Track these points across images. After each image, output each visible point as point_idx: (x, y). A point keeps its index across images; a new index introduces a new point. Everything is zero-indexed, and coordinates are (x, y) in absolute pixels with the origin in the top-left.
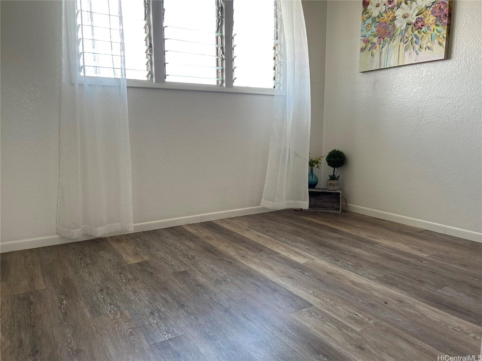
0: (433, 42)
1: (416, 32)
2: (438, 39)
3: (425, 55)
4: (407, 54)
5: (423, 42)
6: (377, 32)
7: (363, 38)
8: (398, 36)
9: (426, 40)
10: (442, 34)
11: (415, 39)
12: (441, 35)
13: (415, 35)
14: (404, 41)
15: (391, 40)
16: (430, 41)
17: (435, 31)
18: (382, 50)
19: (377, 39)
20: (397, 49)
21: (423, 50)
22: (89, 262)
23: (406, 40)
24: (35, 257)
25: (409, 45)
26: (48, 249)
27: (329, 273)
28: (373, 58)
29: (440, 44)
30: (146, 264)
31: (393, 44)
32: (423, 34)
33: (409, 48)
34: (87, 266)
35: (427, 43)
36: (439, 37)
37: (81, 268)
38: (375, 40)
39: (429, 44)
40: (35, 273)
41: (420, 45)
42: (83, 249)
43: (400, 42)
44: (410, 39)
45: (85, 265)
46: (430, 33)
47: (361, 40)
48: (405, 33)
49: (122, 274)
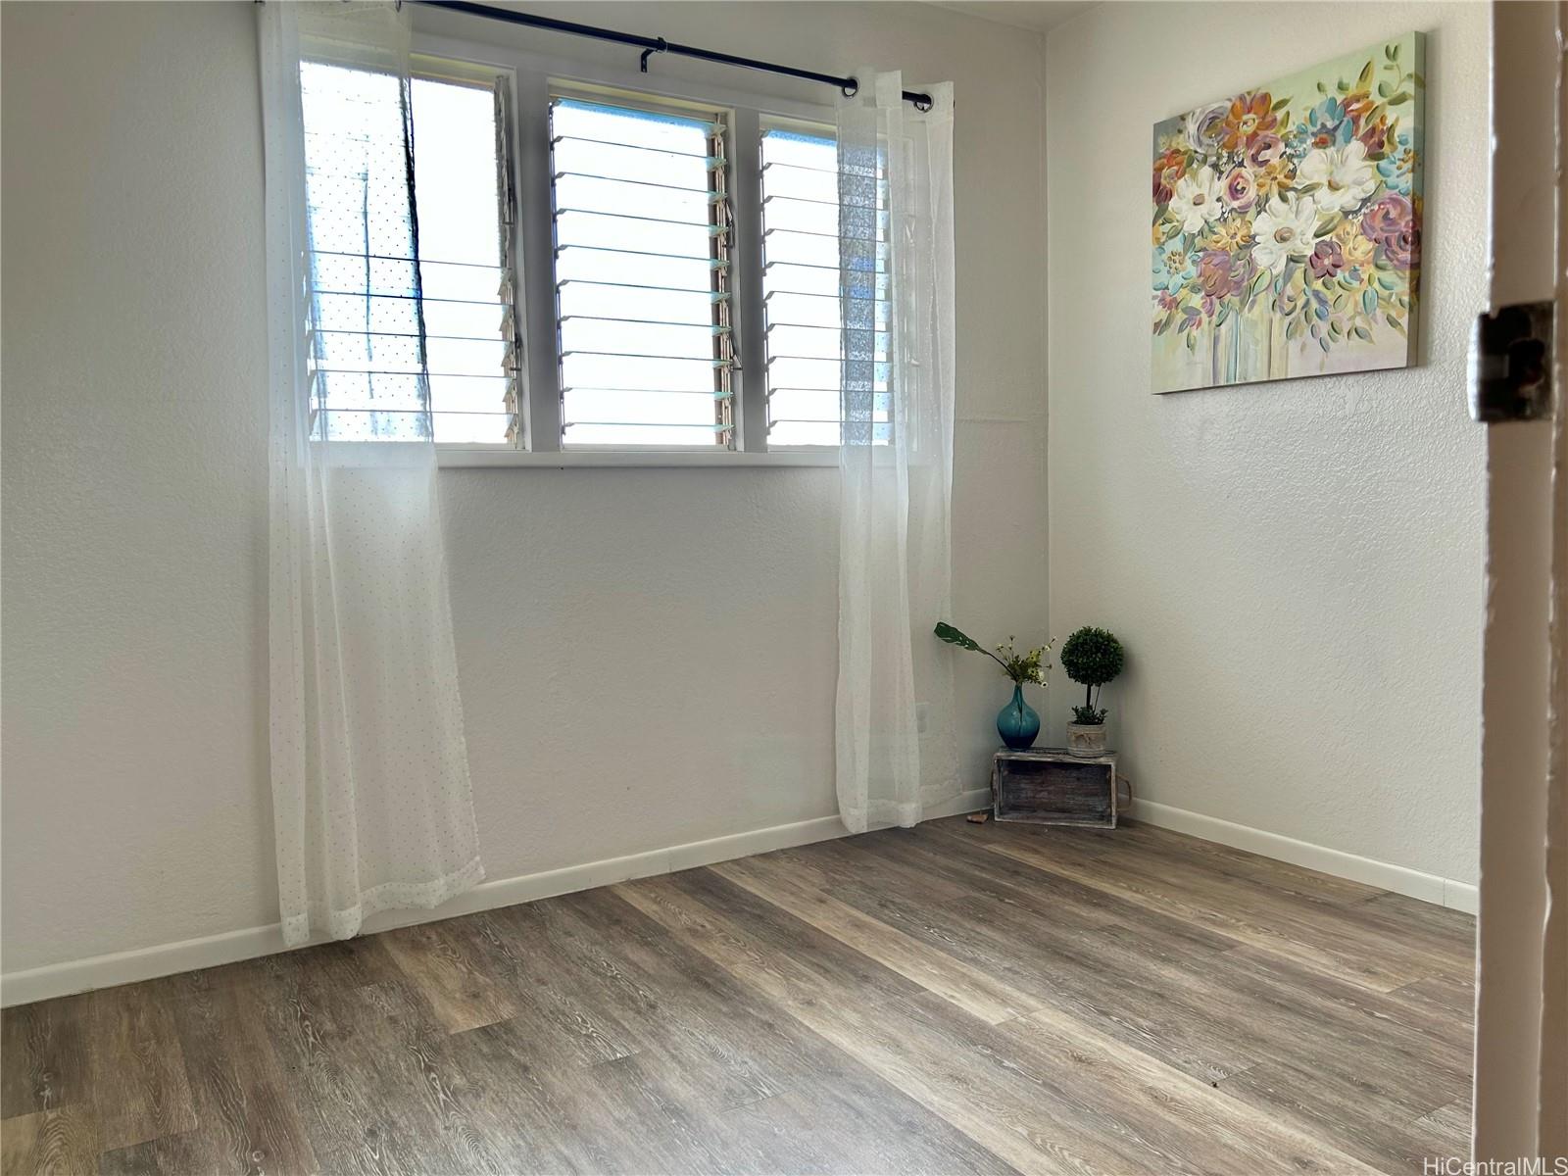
0: (1371, 315)
1: (1318, 285)
2: (1385, 308)
3: (1347, 353)
4: (1294, 346)
5: (1340, 314)
6: (1202, 279)
7: (1159, 293)
8: (1264, 293)
9: (1350, 310)
10: (1396, 294)
11: (1314, 305)
12: (1394, 297)
13: (1316, 294)
14: (1282, 309)
15: (1243, 303)
16: (1360, 314)
17: (1376, 285)
18: (1219, 330)
19: (1202, 298)
20: (1264, 331)
21: (1342, 338)
22: (329, 1026)
23: (1288, 306)
24: (162, 1011)
25: (1298, 323)
26: (201, 981)
27: (1080, 1060)
28: (1193, 353)
29: (1392, 322)
30: (506, 1034)
31: (1250, 315)
32: (1340, 291)
33: (1299, 332)
34: (324, 1043)
35: (1352, 318)
36: (1389, 302)
37: (305, 1050)
38: (1196, 301)
39: (1359, 322)
40: (166, 1071)
41: (1332, 324)
42: (310, 979)
43: (1272, 312)
44: (1300, 303)
45: (317, 1040)
46: (1359, 290)
47: (1154, 298)
48: (1285, 285)
49: (434, 1071)
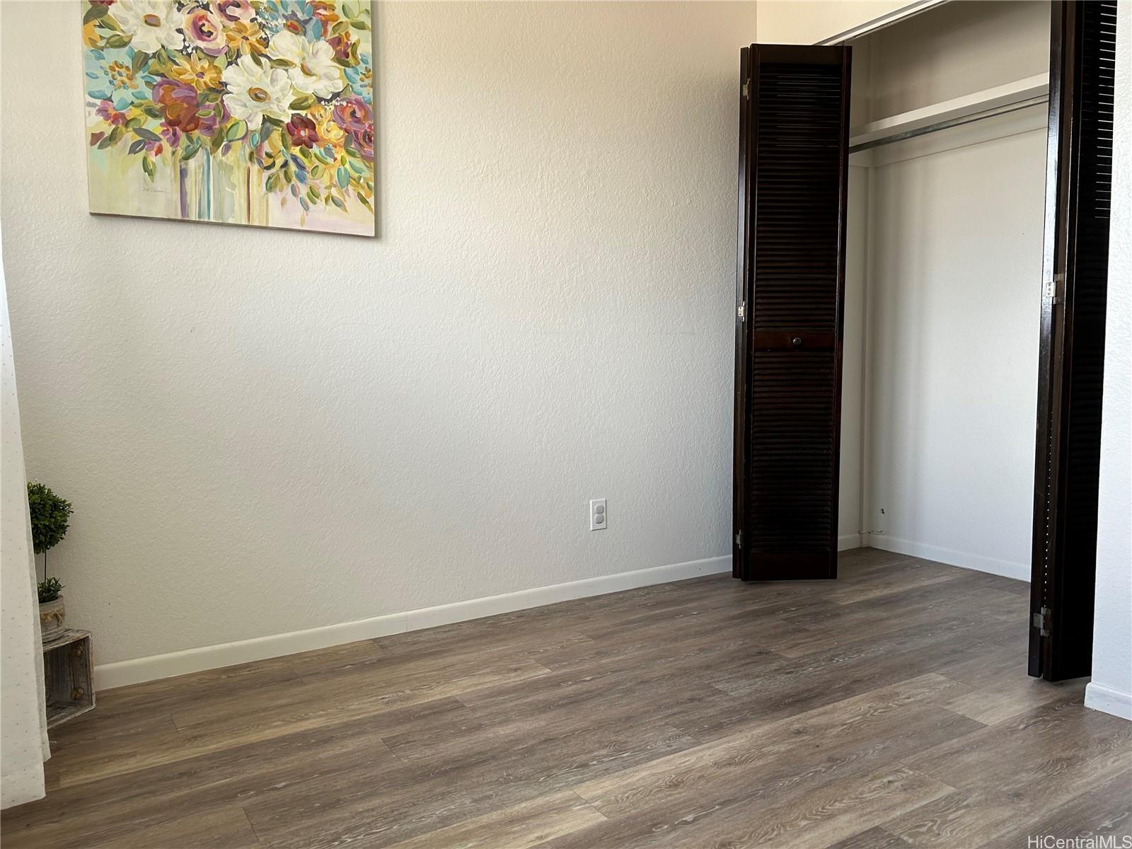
0: (344, 189)
1: (296, 151)
2: (356, 187)
3: (323, 215)
4: (274, 199)
5: (317, 181)
6: (160, 105)
7: (98, 102)
8: (240, 141)
9: (326, 180)
10: (365, 179)
11: (293, 167)
12: (362, 179)
16: (335, 186)
17: (347, 166)
18: (186, 164)
19: (162, 125)
20: (241, 178)
21: (321, 203)
28: (153, 181)
29: (364, 201)
31: (224, 159)
32: (317, 163)
35: (328, 188)
38: (155, 126)
39: (334, 192)
41: (310, 187)
43: (249, 163)
44: (279, 162)
46: (333, 166)
47: (90, 105)
48: (262, 141)
